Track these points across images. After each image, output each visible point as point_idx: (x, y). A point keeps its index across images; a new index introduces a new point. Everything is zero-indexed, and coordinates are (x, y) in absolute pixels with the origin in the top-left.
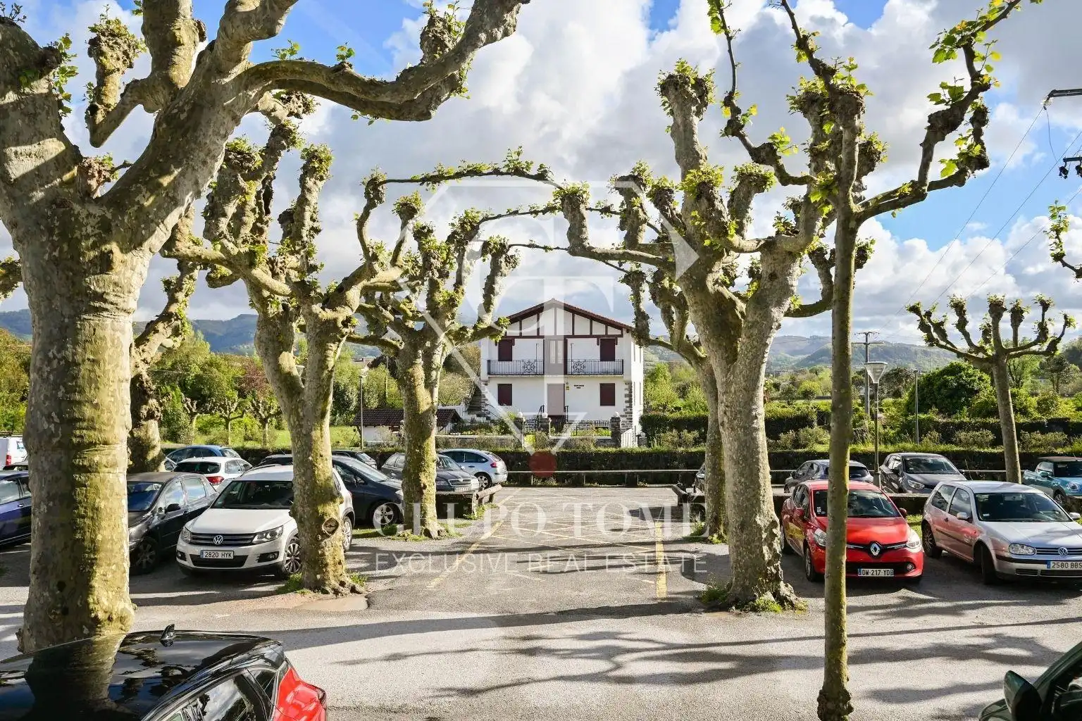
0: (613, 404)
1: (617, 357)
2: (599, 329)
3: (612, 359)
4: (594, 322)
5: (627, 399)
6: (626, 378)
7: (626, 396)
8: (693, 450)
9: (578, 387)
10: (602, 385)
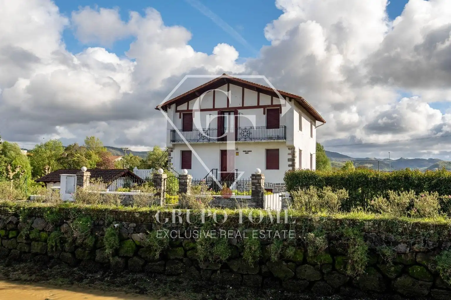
0: (277, 168)
1: (281, 124)
2: (266, 100)
3: (277, 126)
4: (261, 94)
5: (290, 163)
6: (288, 143)
7: (289, 160)
8: (340, 216)
9: (247, 152)
10: (268, 151)
